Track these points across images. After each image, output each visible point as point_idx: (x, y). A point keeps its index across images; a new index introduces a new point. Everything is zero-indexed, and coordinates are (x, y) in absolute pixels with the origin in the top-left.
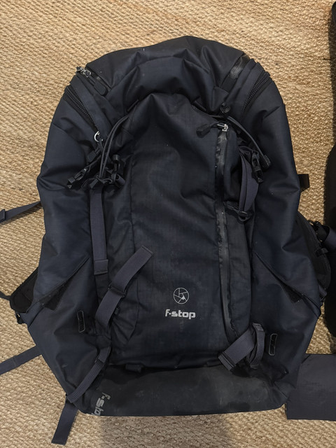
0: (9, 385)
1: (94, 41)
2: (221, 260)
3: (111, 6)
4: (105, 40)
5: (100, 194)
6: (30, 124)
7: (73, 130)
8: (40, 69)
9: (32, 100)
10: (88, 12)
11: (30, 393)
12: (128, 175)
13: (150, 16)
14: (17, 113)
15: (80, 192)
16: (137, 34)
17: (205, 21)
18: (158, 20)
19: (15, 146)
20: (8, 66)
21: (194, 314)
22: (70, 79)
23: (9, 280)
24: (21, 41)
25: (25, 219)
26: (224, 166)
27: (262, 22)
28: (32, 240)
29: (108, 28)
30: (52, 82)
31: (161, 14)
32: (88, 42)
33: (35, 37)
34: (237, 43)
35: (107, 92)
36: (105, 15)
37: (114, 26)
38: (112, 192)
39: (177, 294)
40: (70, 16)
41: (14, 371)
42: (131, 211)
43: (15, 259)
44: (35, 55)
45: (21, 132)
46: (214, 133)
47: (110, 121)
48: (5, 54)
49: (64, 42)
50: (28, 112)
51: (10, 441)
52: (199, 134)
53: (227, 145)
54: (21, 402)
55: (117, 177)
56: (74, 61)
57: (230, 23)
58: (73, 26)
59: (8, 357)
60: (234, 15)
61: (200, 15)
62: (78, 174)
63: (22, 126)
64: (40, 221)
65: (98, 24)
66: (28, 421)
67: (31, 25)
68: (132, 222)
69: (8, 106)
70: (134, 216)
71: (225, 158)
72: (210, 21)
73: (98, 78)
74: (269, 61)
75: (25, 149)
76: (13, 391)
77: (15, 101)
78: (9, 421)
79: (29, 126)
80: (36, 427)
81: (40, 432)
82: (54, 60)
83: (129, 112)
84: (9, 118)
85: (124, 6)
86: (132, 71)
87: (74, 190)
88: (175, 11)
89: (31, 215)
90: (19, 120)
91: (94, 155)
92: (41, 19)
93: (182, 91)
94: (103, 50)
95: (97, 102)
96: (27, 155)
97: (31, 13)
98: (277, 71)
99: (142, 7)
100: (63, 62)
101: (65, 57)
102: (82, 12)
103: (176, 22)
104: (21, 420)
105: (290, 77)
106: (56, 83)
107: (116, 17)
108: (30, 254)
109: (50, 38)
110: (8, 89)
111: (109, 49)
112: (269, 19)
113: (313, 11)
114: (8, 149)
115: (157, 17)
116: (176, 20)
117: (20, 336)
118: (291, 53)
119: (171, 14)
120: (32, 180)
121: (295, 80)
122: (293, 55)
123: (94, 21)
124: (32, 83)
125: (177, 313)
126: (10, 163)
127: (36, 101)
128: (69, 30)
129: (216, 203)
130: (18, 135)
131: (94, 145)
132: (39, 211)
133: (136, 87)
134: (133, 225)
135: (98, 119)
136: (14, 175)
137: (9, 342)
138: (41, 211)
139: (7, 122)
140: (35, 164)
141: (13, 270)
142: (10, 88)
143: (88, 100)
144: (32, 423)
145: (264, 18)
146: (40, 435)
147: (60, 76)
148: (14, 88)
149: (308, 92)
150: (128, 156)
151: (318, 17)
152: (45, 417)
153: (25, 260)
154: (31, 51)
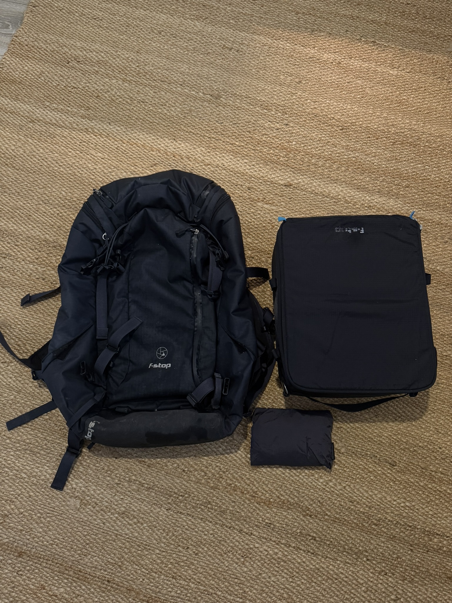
0: (19, 438)
1: (110, 170)
2: (196, 329)
3: (125, 145)
4: (118, 170)
5: (106, 279)
6: (55, 230)
7: (87, 232)
8: (67, 190)
9: (58, 212)
10: (107, 149)
11: (37, 444)
12: (128, 265)
13: (154, 153)
14: (46, 222)
15: (90, 277)
16: (144, 166)
17: (195, 158)
18: (160, 156)
19: (42, 246)
20: (41, 187)
21: (170, 365)
22: (88, 197)
23: (28, 350)
24: (53, 169)
25: (45, 303)
26: (196, 258)
27: (239, 159)
28: (49, 318)
29: (121, 161)
30: (75, 199)
31: (162, 152)
32: (105, 171)
33: (64, 167)
34: (219, 173)
35: (112, 206)
36: (120, 152)
37: (126, 160)
38: (115, 278)
39: (159, 352)
40: (93, 152)
41: (25, 425)
42: (129, 292)
43: (34, 333)
44: (64, 180)
45: (47, 236)
46: (188, 235)
47: (114, 226)
48: (40, 178)
49: (87, 170)
50: (54, 221)
51: (16, 486)
52: (178, 235)
53: (198, 243)
54: (29, 452)
55: (118, 265)
56: (93, 184)
57: (215, 159)
58: (94, 159)
59: (20, 414)
60: (218, 153)
61: (192, 153)
62: (89, 264)
63: (49, 231)
64: (57, 304)
65: (114, 158)
66: (33, 468)
67: (62, 158)
68: (128, 299)
69: (39, 216)
70: (130, 295)
71: (197, 252)
72: (199, 157)
73: (107, 197)
74: (244, 187)
75: (50, 248)
76: (22, 443)
77: (45, 213)
78: (17, 468)
79: (54, 231)
80: (39, 474)
81: (43, 477)
82: (78, 183)
83: (129, 220)
84: (39, 225)
85: (134, 145)
86: (131, 193)
87: (85, 276)
88: (173, 150)
89: (51, 300)
90: (46, 227)
91: (102, 249)
92: (70, 154)
93: (168, 207)
94: (116, 177)
95: (105, 212)
96: (51, 253)
97: (63, 150)
98: (249, 194)
99: (148, 146)
100: (85, 185)
101: (87, 181)
102: (102, 149)
103: (174, 158)
104: (27, 468)
105: (259, 199)
106: (78, 200)
107: (128, 153)
108: (47, 330)
109: (76, 167)
110: (40, 204)
111: (121, 176)
112: (243, 157)
113: (277, 151)
114: (36, 248)
115: (159, 154)
116: (174, 156)
117: (32, 397)
118: (261, 181)
119: (169, 152)
120: (53, 272)
121: (263, 201)
122: (261, 183)
123: (111, 156)
124: (59, 200)
125: (158, 365)
126: (37, 259)
127: (61, 213)
128: (91, 162)
129: (193, 287)
130: (45, 238)
131: (102, 243)
132: (57, 296)
133: (134, 203)
134: (129, 303)
135: (106, 224)
136: (39, 268)
137: (23, 401)
138: (59, 296)
139: (37, 228)
140: (57, 259)
141: (31, 343)
142: (41, 203)
143: (99, 211)
144: (36, 470)
145: (240, 156)
146: (43, 480)
147: (81, 195)
148: (45, 203)
149: (273, 210)
150: (129, 253)
151: (281, 155)
152: (48, 465)
153: (42, 334)
154: (60, 177)
